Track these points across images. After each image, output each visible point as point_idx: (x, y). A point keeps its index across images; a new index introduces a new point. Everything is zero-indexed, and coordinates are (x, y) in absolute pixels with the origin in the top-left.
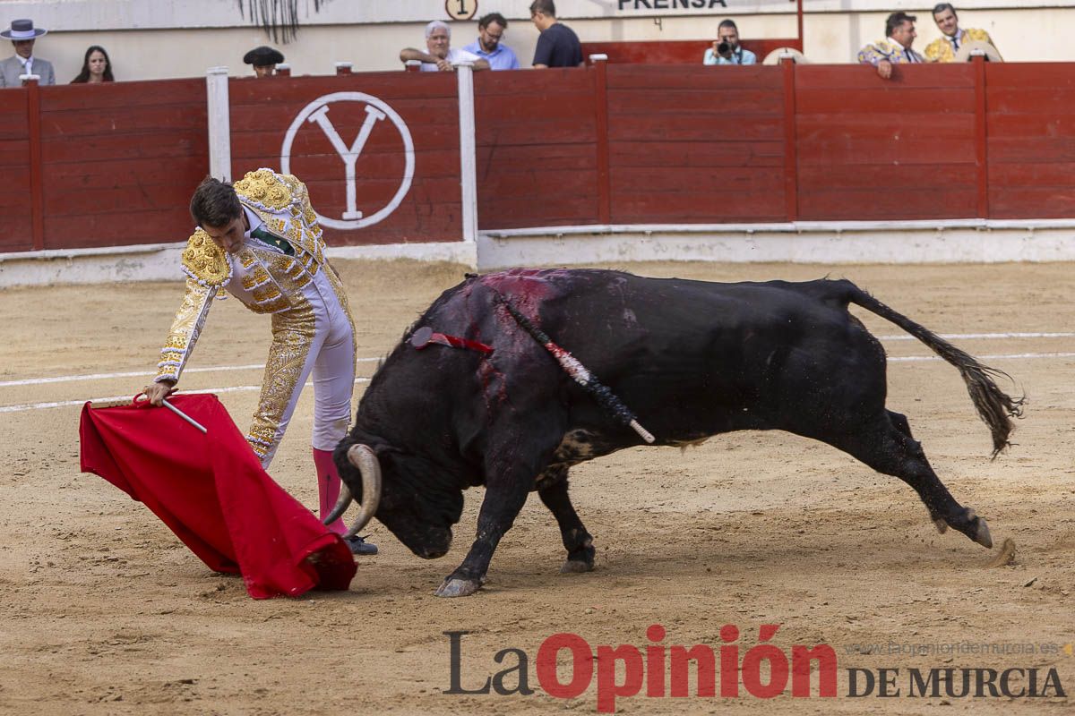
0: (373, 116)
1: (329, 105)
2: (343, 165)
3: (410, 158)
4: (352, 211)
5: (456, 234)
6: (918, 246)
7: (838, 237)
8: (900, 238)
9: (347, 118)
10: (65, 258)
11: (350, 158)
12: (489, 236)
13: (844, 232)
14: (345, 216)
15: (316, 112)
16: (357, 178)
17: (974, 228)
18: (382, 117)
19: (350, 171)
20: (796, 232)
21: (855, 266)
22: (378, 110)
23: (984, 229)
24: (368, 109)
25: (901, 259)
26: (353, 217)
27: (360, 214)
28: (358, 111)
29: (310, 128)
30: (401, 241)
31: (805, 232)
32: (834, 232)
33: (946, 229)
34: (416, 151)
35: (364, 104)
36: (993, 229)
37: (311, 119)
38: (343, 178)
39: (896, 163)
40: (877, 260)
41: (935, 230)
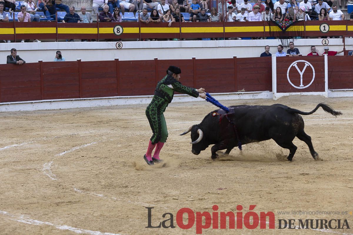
0: (306, 65)
1: (297, 63)
2: (300, 75)
3: (314, 74)
4: (302, 85)
5: (324, 90)
9: (301, 66)
10: (242, 94)
11: (301, 74)
12: (331, 91)
14: (300, 86)
15: (294, 64)
16: (303, 78)
18: (308, 65)
19: (301, 77)
22: (307, 64)
24: (305, 64)
26: (302, 86)
27: (303, 86)
28: (303, 64)
29: (293, 67)
30: (312, 92)
34: (315, 73)
35: (305, 63)
37: (293, 66)
38: (300, 78)
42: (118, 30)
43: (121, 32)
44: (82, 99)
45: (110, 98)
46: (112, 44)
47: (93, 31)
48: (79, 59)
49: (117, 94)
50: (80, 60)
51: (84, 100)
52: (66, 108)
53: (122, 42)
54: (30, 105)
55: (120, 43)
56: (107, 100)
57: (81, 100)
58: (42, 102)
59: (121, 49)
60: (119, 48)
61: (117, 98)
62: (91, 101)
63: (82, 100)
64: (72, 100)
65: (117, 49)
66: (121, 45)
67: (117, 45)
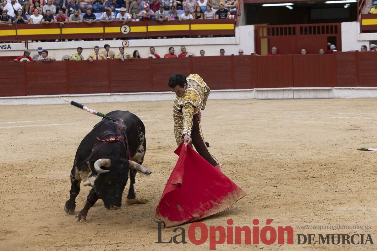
6: (55, 100)
7: (37, 99)
8: (51, 99)
13: (39, 98)
17: (67, 96)
20: (28, 98)
21: (41, 105)
23: (69, 97)
25: (51, 103)
31: (30, 98)
32: (36, 98)
33: (61, 97)
36: (71, 97)
39: (50, 82)
40: (46, 104)
41: (58, 97)
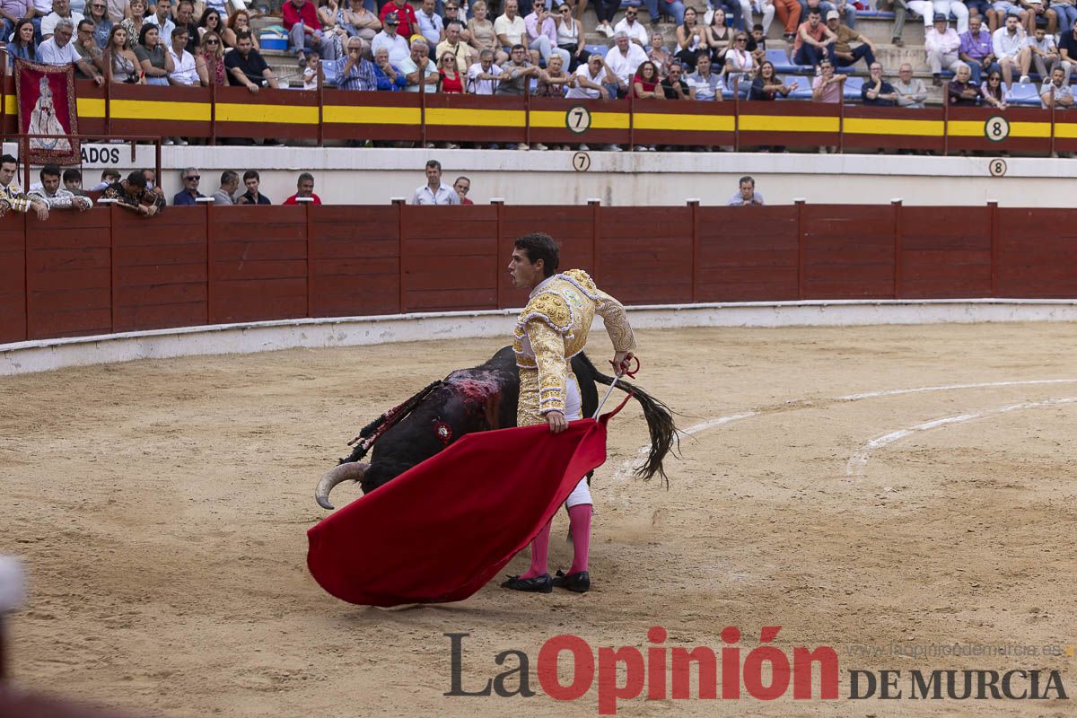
42: (997, 128)
43: (1004, 133)
44: (900, 301)
45: (972, 303)
46: (981, 164)
47: (933, 128)
48: (896, 200)
49: (990, 292)
50: (900, 202)
51: (906, 304)
52: (861, 323)
53: (1005, 159)
54: (771, 312)
55: (1000, 162)
56: (963, 309)
57: (897, 304)
58: (800, 306)
59: (1002, 176)
60: (998, 174)
61: (991, 303)
62: (922, 307)
63: (901, 304)
64: (874, 305)
65: (993, 176)
66: (1003, 168)
67: (994, 168)
